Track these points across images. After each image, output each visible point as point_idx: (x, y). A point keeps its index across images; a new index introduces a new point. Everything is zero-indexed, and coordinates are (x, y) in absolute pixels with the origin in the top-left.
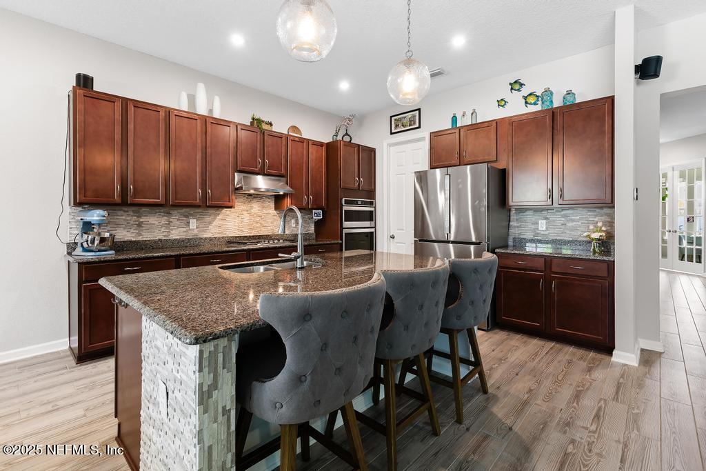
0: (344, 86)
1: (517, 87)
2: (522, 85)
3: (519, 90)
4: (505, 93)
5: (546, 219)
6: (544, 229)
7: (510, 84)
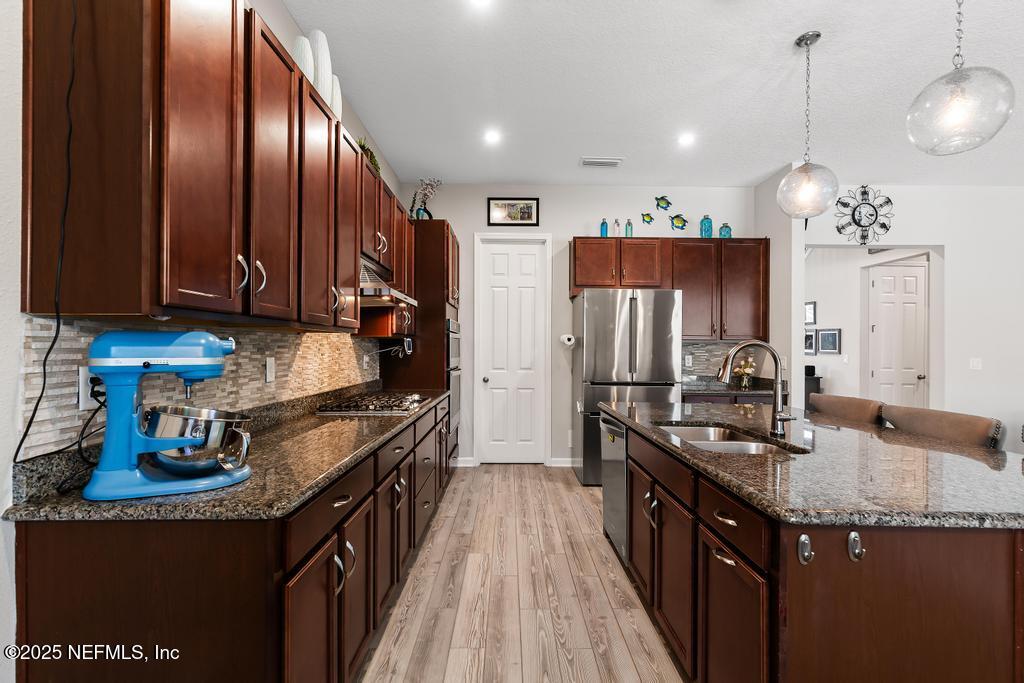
0: (492, 137)
1: (663, 204)
2: (669, 203)
3: (665, 209)
4: (651, 207)
5: (692, 354)
6: (691, 365)
7: (657, 199)
